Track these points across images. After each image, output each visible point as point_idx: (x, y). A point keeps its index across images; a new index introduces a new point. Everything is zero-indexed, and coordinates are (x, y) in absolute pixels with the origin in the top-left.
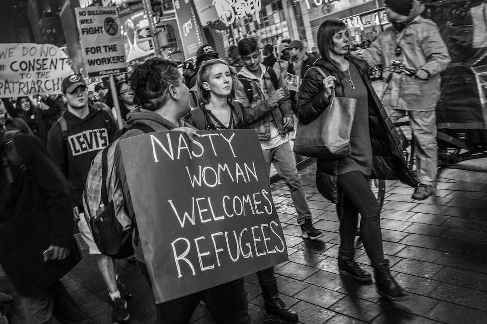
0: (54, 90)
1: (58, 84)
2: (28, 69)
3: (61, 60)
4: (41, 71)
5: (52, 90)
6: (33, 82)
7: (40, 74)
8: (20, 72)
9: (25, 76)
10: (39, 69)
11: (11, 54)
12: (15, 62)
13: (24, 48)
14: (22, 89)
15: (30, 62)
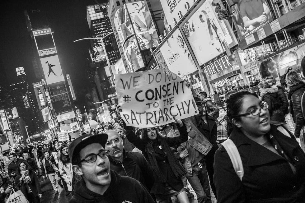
0: (181, 115)
1: (183, 108)
2: (155, 98)
3: (182, 83)
4: (167, 98)
5: (179, 114)
6: (161, 110)
7: (166, 101)
8: (146, 101)
9: (151, 106)
10: (164, 96)
11: (136, 84)
12: (141, 91)
13: (149, 75)
14: (149, 119)
15: (156, 89)
